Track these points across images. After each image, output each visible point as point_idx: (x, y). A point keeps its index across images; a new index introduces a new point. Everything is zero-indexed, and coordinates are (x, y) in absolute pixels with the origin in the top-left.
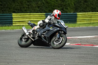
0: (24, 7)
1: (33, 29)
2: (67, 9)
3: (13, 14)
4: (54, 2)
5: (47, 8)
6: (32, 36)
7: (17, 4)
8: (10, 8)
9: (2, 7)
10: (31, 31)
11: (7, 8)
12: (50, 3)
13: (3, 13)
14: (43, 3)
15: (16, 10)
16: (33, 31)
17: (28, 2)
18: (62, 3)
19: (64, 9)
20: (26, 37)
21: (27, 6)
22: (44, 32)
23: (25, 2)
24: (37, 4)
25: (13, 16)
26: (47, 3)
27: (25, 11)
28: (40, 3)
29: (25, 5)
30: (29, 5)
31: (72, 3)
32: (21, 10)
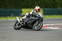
0: (29, 5)
1: (22, 18)
2: (57, 6)
3: (23, 9)
4: (48, 2)
5: (44, 5)
6: (22, 23)
7: (25, 3)
8: (20, 6)
9: (15, 4)
10: (21, 20)
11: (19, 5)
12: (46, 2)
13: (16, 9)
14: (42, 2)
15: (24, 6)
16: (23, 19)
17: (32, 2)
18: (54, 3)
19: (55, 6)
20: (18, 23)
21: (31, 4)
22: (29, 20)
23: (30, 2)
24: (38, 3)
25: (22, 11)
26: (44, 2)
27: (30, 7)
28: (39, 2)
29: (30, 4)
30: (32, 4)
31: (60, 2)
32: (28, 7)
